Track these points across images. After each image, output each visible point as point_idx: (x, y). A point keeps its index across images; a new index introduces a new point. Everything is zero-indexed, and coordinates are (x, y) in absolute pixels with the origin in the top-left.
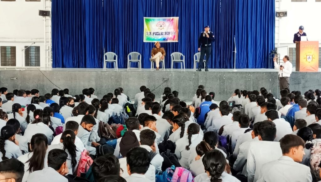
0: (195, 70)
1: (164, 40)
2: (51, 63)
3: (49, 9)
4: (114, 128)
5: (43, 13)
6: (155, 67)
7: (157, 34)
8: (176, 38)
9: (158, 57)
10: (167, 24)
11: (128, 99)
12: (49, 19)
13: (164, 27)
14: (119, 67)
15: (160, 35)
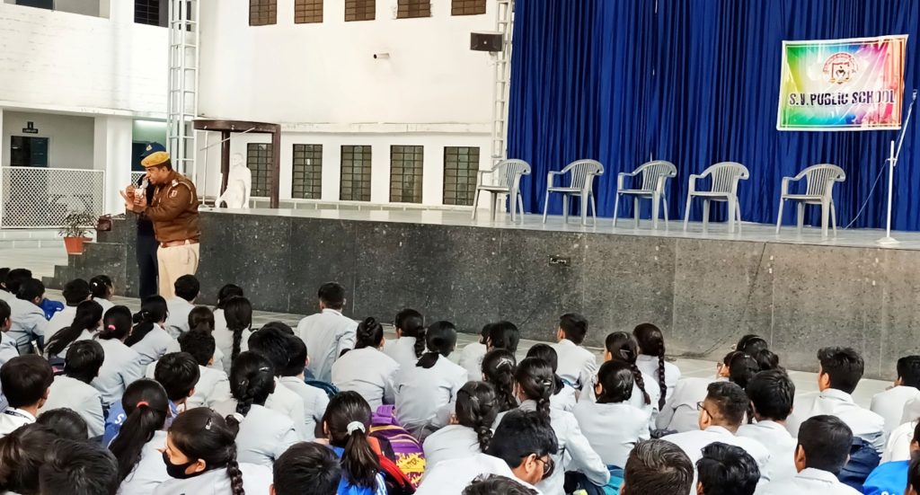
1: (850, 121)
3: (507, 30)
7: (823, 100)
8: (896, 114)
10: (864, 61)
12: (506, 61)
13: (852, 75)
15: (833, 103)
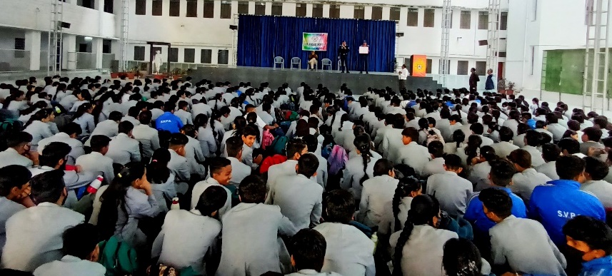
0: (339, 71)
1: (317, 49)
2: (236, 62)
3: (237, 25)
4: (285, 113)
5: (232, 27)
6: (310, 68)
7: (312, 45)
8: (326, 48)
9: (313, 61)
10: (319, 38)
11: (292, 91)
12: (236, 32)
13: (317, 40)
14: (285, 67)
15: (314, 45)
